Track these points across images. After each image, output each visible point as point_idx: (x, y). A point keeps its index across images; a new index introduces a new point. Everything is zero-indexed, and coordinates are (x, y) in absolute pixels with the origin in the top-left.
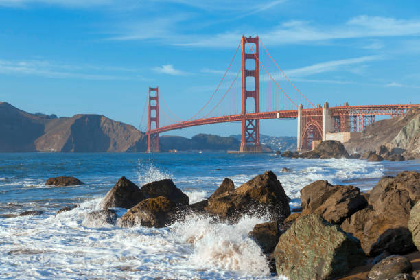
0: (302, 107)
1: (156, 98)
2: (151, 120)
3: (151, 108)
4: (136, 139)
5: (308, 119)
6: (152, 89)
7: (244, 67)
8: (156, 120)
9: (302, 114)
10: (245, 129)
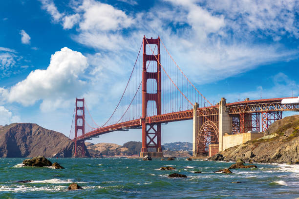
0: (197, 106)
1: (83, 108)
2: (78, 128)
3: (78, 117)
4: (65, 146)
5: (204, 119)
6: (78, 100)
7: (145, 69)
8: (82, 128)
9: (198, 114)
10: (146, 134)
